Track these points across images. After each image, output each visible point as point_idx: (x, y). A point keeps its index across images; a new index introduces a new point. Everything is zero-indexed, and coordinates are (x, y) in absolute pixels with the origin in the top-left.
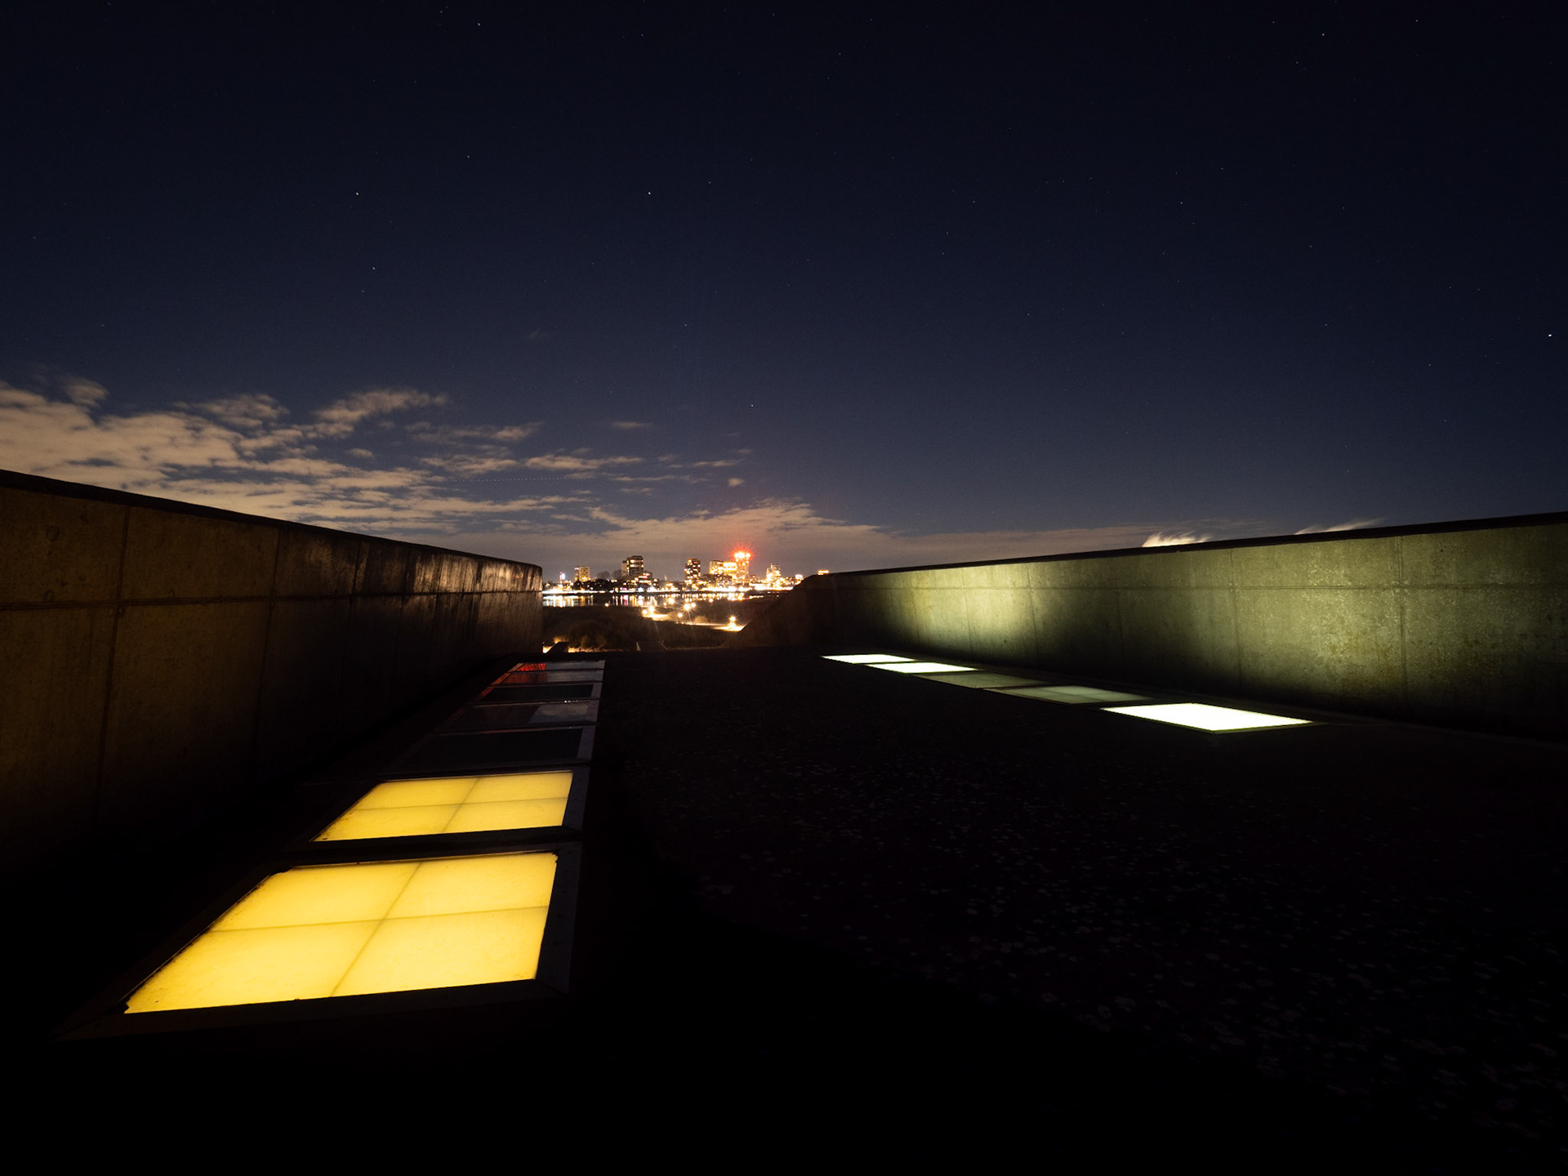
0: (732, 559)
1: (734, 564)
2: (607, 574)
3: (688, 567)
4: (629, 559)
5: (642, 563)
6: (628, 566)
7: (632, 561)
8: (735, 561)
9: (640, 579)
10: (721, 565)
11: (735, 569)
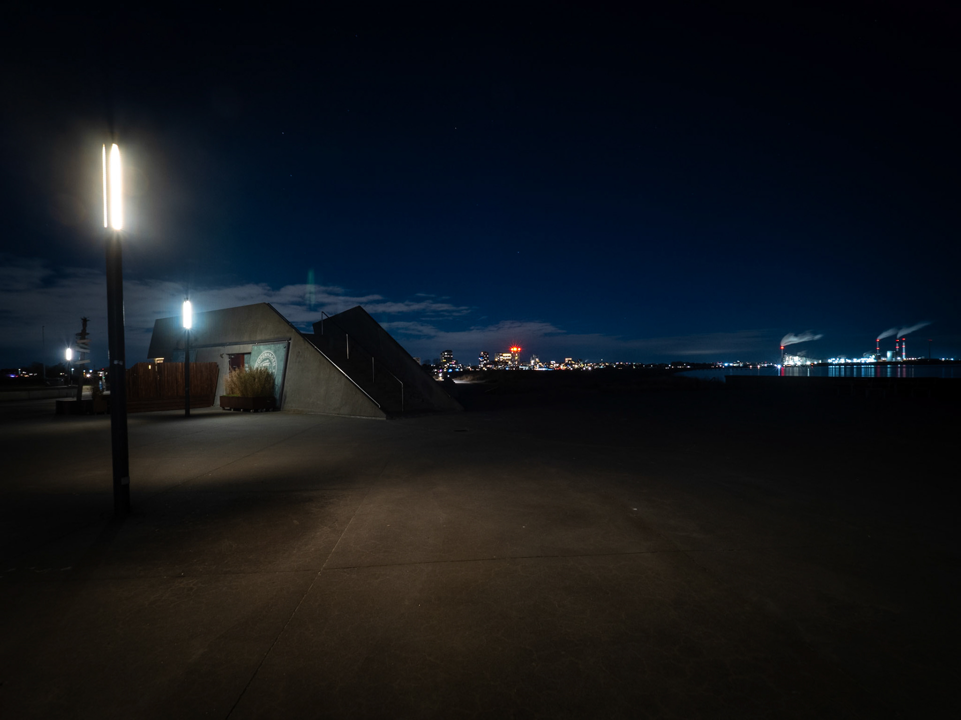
0: (509, 352)
1: (510, 355)
2: (429, 361)
3: (481, 357)
4: (444, 352)
5: (452, 355)
6: (443, 356)
7: (446, 353)
8: (511, 353)
9: (450, 364)
10: (502, 356)
11: (510, 358)
